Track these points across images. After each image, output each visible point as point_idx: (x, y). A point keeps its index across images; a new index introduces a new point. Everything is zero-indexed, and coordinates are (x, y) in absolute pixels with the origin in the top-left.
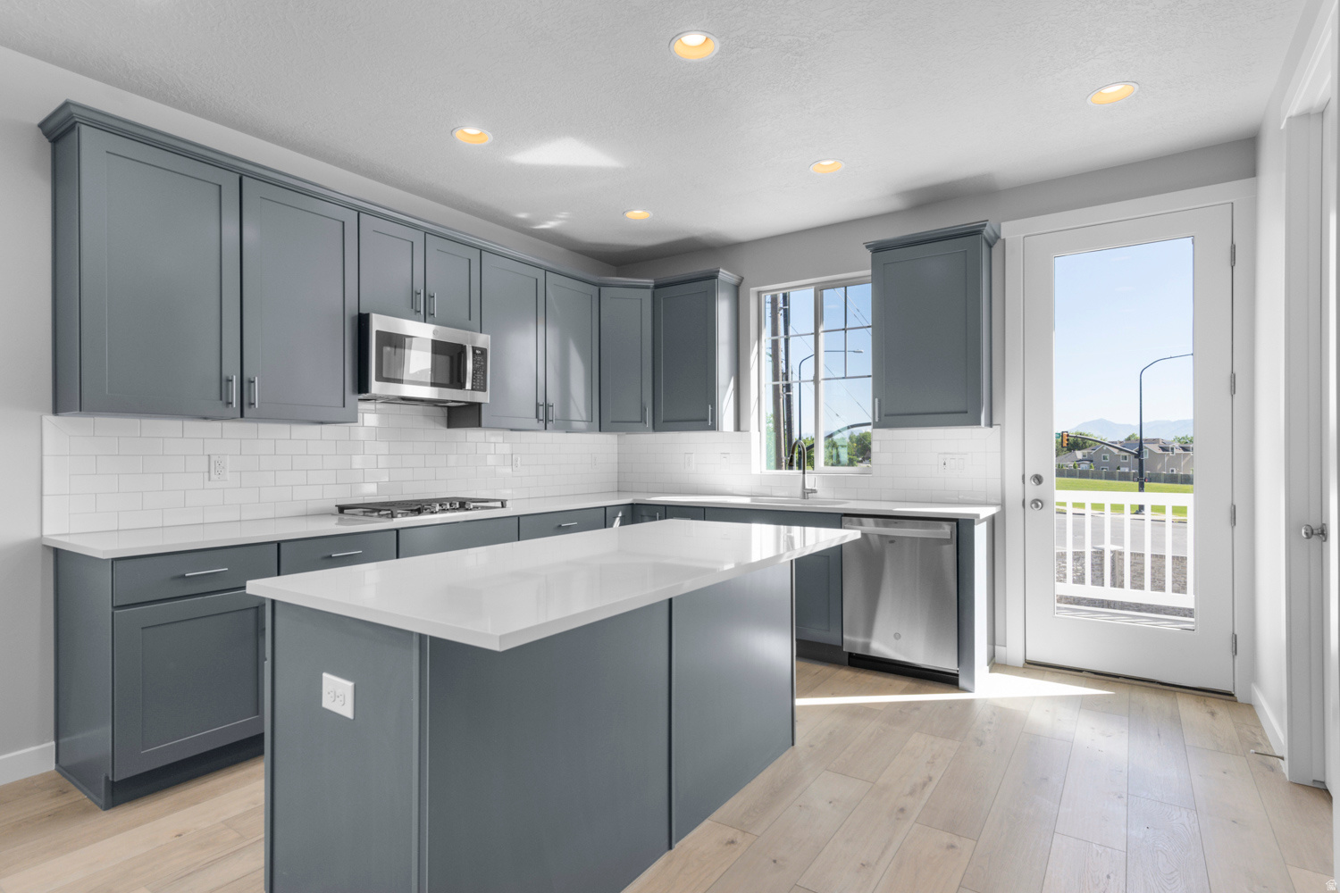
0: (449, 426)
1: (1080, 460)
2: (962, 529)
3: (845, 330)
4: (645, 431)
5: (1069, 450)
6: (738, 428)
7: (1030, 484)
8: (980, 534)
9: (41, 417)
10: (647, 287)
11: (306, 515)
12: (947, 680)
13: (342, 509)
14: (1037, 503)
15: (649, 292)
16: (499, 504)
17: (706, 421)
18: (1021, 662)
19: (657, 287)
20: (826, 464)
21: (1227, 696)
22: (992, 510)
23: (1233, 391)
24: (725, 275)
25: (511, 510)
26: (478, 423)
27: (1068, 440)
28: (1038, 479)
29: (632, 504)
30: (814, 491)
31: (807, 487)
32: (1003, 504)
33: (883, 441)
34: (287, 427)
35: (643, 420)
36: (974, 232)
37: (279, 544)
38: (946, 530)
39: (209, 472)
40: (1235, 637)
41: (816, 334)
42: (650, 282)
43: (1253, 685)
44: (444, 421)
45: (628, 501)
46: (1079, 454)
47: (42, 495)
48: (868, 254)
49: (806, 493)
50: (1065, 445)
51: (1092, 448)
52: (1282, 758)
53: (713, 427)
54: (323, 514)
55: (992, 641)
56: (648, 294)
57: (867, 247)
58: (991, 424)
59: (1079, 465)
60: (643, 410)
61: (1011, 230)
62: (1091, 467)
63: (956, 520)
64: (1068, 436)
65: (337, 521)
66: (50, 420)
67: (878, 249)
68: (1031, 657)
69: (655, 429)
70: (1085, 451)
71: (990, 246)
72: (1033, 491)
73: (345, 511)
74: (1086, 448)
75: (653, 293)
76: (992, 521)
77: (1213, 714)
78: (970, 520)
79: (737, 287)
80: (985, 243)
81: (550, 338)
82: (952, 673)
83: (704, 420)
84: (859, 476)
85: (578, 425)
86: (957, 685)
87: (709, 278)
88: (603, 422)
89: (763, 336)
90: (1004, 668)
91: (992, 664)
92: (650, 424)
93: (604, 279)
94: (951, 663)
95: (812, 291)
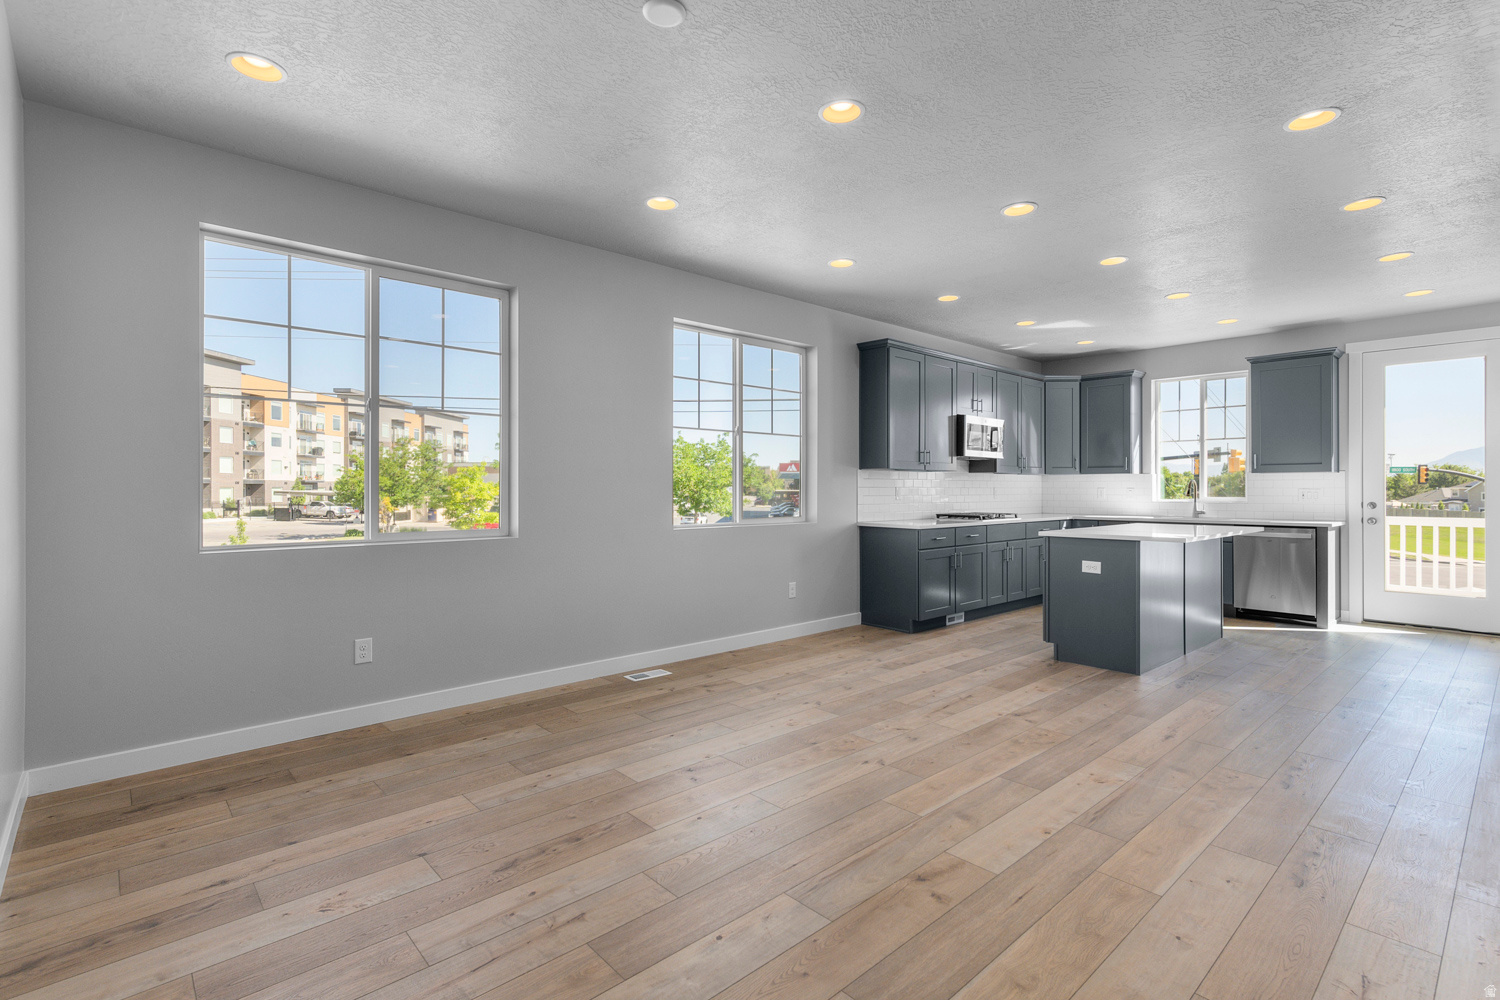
0: (970, 472)
1: (1449, 500)
2: (1320, 533)
3: (1225, 407)
4: (1076, 473)
5: (1432, 486)
6: (1141, 472)
7: (1367, 508)
8: (1332, 536)
9: (856, 471)
10: (1076, 381)
11: (923, 519)
12: (1310, 620)
13: (938, 516)
14: (1372, 520)
15: (1078, 383)
16: (1014, 516)
17: (1125, 468)
18: (1361, 620)
19: (1082, 380)
20: (1210, 495)
22: (1340, 524)
24: (1136, 374)
25: (1019, 520)
26: (994, 470)
27: (1427, 475)
28: (1373, 505)
29: (1072, 520)
30: (1203, 513)
31: (1197, 510)
32: (1347, 522)
33: (1255, 482)
34: (915, 473)
35: (1074, 467)
36: (1327, 354)
37: (955, 528)
38: (1309, 535)
41: (1202, 410)
42: (1079, 377)
44: (967, 468)
45: (1070, 516)
46: (1447, 492)
48: (1248, 363)
50: (1423, 480)
51: (1466, 484)
53: (1129, 471)
54: (932, 518)
55: (1339, 607)
56: (1076, 385)
57: (1249, 360)
59: (1447, 505)
60: (1074, 460)
61: (1351, 349)
62: (1464, 507)
63: (1316, 528)
64: (1427, 470)
65: (935, 520)
67: (1255, 362)
68: (1368, 618)
69: (1081, 472)
70: (1456, 488)
71: (1337, 358)
72: (1369, 512)
73: (941, 517)
74: (1458, 483)
75: (1080, 385)
76: (1339, 530)
78: (1325, 529)
79: (1141, 379)
80: (1334, 360)
81: (1023, 418)
82: (1312, 618)
83: (1123, 467)
84: (1236, 503)
85: (1034, 470)
86: (1315, 626)
87: (1126, 376)
88: (1047, 468)
89: (1160, 409)
90: (1348, 623)
91: (1339, 620)
92: (1078, 469)
93: (1048, 377)
94: (1310, 611)
95: (1198, 381)
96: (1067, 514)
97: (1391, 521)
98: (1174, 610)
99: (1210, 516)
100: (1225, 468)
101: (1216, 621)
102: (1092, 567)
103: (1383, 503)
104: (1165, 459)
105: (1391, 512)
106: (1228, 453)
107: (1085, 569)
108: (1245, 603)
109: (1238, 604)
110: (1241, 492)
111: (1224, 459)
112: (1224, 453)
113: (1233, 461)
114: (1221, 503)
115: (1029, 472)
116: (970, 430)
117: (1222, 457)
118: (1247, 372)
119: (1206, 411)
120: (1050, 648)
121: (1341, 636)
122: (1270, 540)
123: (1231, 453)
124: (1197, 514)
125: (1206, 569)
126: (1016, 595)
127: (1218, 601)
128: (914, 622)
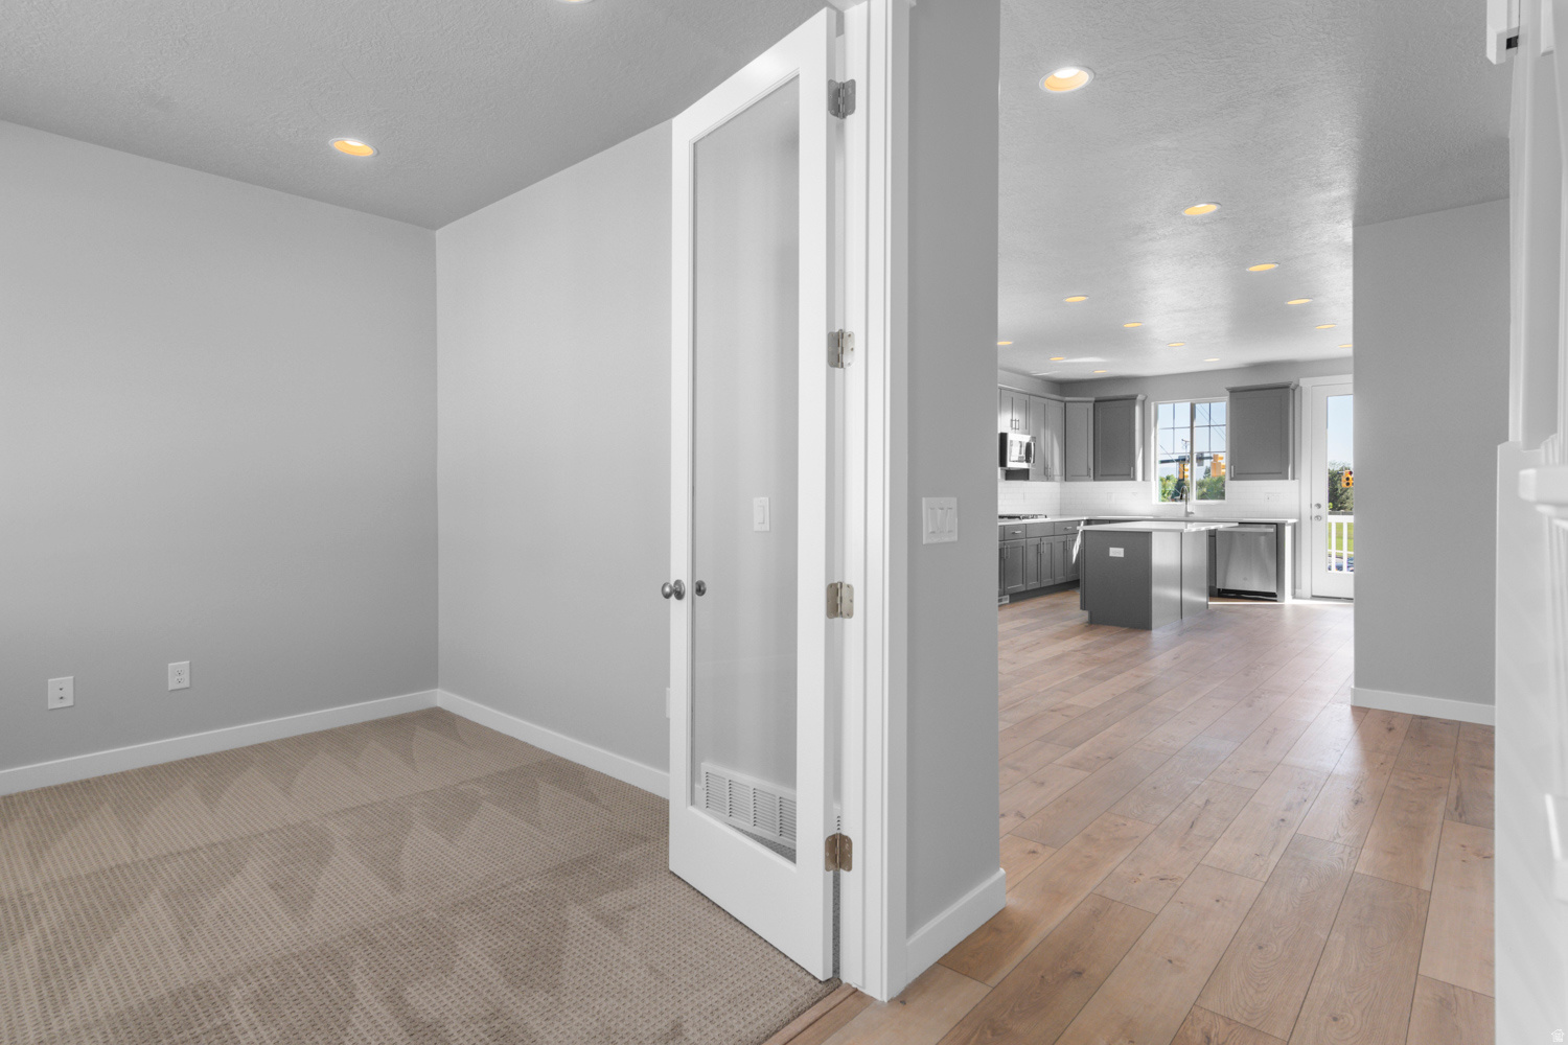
0: (1011, 480)
2: (1279, 528)
3: (1210, 426)
6: (1144, 479)
7: (1315, 509)
8: (1288, 531)
10: (1090, 402)
12: (1271, 596)
14: (1318, 518)
15: (1092, 404)
16: (1045, 516)
17: (1129, 475)
18: (1310, 596)
19: (1096, 401)
20: (1198, 497)
22: (1295, 521)
24: (1140, 397)
25: (1048, 520)
26: (1028, 479)
28: (1319, 506)
29: (1088, 520)
30: (1192, 513)
31: (1188, 511)
32: (1300, 519)
33: (1233, 488)
35: (1088, 475)
36: (1285, 387)
38: (1272, 530)
41: (1192, 427)
42: (1093, 399)
44: (1009, 477)
45: (1085, 518)
48: (1228, 392)
53: (1134, 479)
55: (1294, 587)
56: (1091, 406)
57: (1228, 389)
58: (1294, 478)
60: (1089, 469)
61: (1305, 383)
63: (1276, 524)
67: (1233, 391)
68: (1313, 593)
69: (1095, 479)
71: (1294, 390)
72: (1316, 511)
75: (1094, 405)
76: (1294, 526)
78: (1283, 525)
79: (1143, 401)
80: (1291, 391)
81: (1048, 433)
82: (1274, 595)
84: (1218, 504)
85: (1057, 478)
86: (1275, 601)
87: (1132, 399)
88: (1067, 476)
89: (1158, 427)
90: (1301, 598)
91: (1294, 596)
92: (1092, 477)
93: (1067, 399)
94: (1273, 590)
95: (1189, 404)
96: (1083, 516)
98: (1174, 593)
99: (1198, 514)
100: (1208, 472)
101: (1204, 599)
102: (1117, 552)
103: (1325, 504)
104: (1163, 462)
106: (1210, 458)
107: (1111, 554)
108: (1224, 584)
109: (1219, 586)
110: (1221, 495)
111: (1207, 463)
112: (1208, 458)
113: (1216, 465)
114: (1207, 505)
115: (1053, 480)
116: (1011, 445)
117: (1205, 461)
118: (1227, 398)
119: (1195, 429)
120: (1085, 615)
121: (1296, 608)
122: (1243, 534)
123: (1214, 458)
124: (1187, 514)
125: (1197, 557)
126: (1047, 582)
127: (1204, 585)
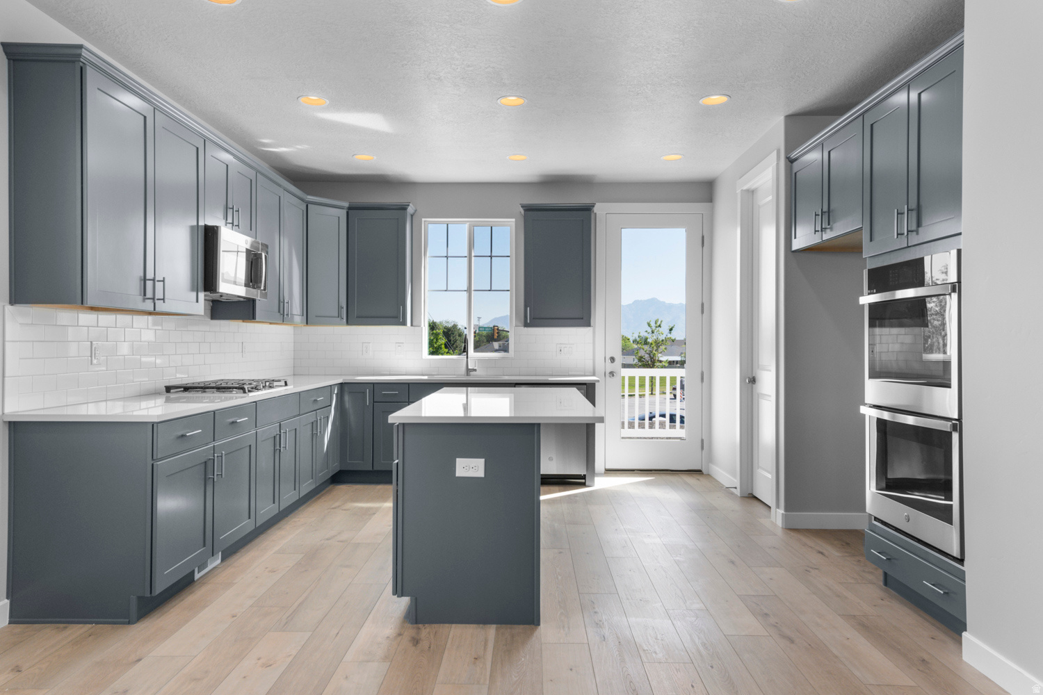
0: (213, 318)
2: (590, 390)
3: (491, 257)
6: (412, 325)
7: (608, 361)
9: (4, 306)
10: (342, 207)
11: (140, 396)
13: (168, 389)
14: (612, 373)
15: (344, 212)
16: (283, 383)
18: (603, 471)
19: (350, 208)
20: (477, 350)
21: (699, 472)
23: (702, 312)
24: (410, 209)
28: (613, 359)
29: (342, 383)
30: (475, 370)
31: (470, 367)
35: (339, 316)
37: (214, 412)
39: (91, 357)
40: (702, 441)
41: (470, 257)
42: (346, 205)
43: (710, 464)
45: (340, 381)
47: (4, 376)
48: (522, 210)
49: (468, 371)
52: (736, 488)
53: (405, 323)
56: (343, 214)
57: (522, 207)
60: (340, 308)
61: (599, 209)
63: (586, 384)
64: (498, 329)
65: (164, 400)
66: (9, 308)
67: (529, 209)
68: (607, 467)
69: (348, 323)
72: (609, 367)
73: (172, 391)
75: (348, 213)
77: (698, 480)
78: (593, 386)
79: (414, 215)
80: (592, 215)
81: (285, 246)
82: (584, 477)
83: (397, 317)
84: (503, 358)
85: (297, 319)
86: (584, 485)
87: (401, 209)
88: (311, 316)
89: (428, 254)
92: (345, 320)
93: (310, 198)
94: (574, 468)
95: (467, 226)
97: (627, 373)
99: (480, 373)
102: (470, 467)
103: (620, 359)
105: (625, 366)
107: (460, 472)
114: (490, 360)
115: (291, 322)
116: (224, 251)
118: (514, 221)
119: (473, 259)
124: (470, 373)
128: (140, 598)
